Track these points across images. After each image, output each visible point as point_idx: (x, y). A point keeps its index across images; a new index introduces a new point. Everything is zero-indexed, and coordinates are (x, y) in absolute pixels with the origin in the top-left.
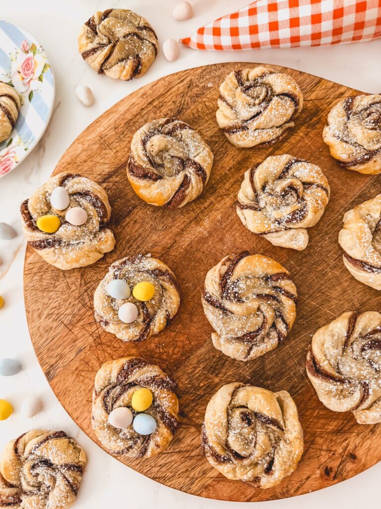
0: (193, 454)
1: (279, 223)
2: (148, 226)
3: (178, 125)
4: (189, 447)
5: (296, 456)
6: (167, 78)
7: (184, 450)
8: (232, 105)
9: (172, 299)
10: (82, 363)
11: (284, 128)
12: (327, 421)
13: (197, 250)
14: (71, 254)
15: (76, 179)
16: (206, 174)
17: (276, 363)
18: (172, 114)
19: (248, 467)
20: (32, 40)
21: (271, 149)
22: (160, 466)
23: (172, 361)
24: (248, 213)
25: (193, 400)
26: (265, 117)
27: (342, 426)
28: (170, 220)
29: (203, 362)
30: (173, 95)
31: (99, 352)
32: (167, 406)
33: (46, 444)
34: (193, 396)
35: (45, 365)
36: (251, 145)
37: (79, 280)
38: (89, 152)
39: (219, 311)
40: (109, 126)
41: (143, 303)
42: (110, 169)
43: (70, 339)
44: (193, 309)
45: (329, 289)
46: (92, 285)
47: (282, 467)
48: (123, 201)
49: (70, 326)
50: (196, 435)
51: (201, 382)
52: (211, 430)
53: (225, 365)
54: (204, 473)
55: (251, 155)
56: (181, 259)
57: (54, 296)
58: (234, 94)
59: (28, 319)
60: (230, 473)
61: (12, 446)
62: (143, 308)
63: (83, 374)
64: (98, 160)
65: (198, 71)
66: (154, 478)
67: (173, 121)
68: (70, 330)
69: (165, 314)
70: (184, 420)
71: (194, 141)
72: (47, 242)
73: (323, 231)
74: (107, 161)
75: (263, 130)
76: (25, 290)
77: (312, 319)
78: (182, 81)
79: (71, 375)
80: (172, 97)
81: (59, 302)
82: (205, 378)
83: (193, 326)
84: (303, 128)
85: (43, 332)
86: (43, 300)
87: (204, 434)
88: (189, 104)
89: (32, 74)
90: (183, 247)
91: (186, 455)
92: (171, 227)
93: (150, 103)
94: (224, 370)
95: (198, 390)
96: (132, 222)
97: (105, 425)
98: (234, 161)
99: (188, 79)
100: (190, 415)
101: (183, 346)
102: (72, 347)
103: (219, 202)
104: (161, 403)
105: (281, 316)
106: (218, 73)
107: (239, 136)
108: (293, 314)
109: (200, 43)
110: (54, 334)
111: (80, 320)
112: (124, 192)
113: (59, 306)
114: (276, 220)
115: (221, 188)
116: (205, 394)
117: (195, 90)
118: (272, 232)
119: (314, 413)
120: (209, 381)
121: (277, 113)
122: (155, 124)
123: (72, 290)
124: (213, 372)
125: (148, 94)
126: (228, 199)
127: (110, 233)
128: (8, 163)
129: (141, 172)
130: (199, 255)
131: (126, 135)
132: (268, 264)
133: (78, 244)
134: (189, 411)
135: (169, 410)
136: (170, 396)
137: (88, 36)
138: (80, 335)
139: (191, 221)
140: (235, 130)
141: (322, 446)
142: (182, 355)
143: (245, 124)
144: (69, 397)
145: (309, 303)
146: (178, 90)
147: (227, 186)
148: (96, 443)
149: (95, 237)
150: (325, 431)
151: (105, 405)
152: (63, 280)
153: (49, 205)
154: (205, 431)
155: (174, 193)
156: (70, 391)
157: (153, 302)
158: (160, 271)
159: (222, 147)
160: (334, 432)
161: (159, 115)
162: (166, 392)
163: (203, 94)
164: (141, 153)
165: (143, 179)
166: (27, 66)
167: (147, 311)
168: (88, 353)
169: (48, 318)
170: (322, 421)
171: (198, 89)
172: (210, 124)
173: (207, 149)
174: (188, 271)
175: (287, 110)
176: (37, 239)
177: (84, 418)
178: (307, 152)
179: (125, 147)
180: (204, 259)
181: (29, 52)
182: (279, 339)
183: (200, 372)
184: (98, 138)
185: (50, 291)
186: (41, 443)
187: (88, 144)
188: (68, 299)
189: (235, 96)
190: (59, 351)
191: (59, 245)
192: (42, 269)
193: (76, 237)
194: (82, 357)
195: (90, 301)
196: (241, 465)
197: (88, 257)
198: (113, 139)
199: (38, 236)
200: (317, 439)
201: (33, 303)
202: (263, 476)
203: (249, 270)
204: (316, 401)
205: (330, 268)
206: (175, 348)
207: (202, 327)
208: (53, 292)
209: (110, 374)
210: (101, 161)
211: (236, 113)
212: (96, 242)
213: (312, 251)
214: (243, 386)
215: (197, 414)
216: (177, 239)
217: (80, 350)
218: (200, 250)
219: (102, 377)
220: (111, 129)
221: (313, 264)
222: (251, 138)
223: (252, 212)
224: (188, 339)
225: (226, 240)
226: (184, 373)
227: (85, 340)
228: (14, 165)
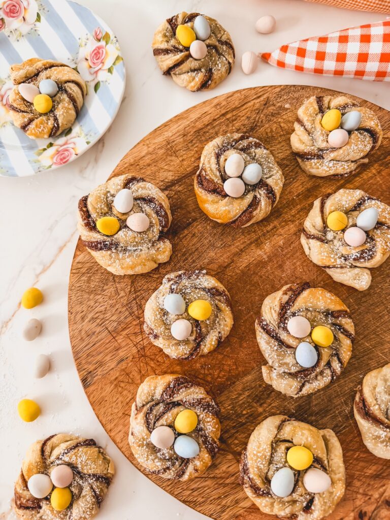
0: (228, 481)
1: (345, 260)
2: (206, 242)
3: (253, 143)
4: (224, 474)
5: (336, 497)
6: (244, 92)
7: (219, 476)
8: (309, 131)
9: (226, 321)
10: (122, 373)
11: (358, 163)
12: (367, 465)
13: (254, 273)
14: (128, 260)
15: (141, 184)
16: (275, 198)
17: (323, 400)
18: (245, 130)
19: (286, 503)
20: (106, 29)
21: (342, 182)
22: (192, 490)
23: (216, 384)
24: (314, 243)
25: (234, 427)
26: (344, 151)
27: (381, 471)
28: (230, 238)
29: (248, 390)
30: (248, 110)
31: (142, 365)
32: (210, 431)
33: (76, 450)
34: (234, 423)
35: (82, 371)
36: (324, 174)
37: (129, 287)
38: (154, 156)
39: (274, 341)
40: (178, 132)
41: (197, 321)
42: (173, 177)
43: (112, 347)
44: (243, 334)
45: (385, 332)
46: (142, 294)
47: (321, 507)
48: (183, 212)
49: (114, 333)
50: (233, 463)
51: (244, 410)
52: (254, 462)
53: (271, 395)
54: (237, 502)
55: (321, 184)
56: (237, 280)
57: (101, 300)
58: (313, 120)
59: (70, 320)
60: (267, 507)
61: (39, 447)
62: (197, 327)
63: (122, 385)
64: (162, 166)
65: (276, 89)
66: (184, 502)
67: (248, 138)
68: (114, 338)
69: (217, 335)
70: (222, 446)
71: (268, 162)
72: (104, 244)
73: (385, 273)
74: (171, 169)
75: (338, 162)
76: (70, 290)
77: (364, 360)
78: (259, 97)
79: (109, 385)
80: (247, 112)
81: (105, 306)
82: (249, 406)
83: (242, 352)
84: (376, 166)
85: (85, 336)
86: (88, 303)
87: (245, 465)
88: (264, 122)
89: (102, 64)
90: (241, 268)
91: (220, 481)
92: (230, 246)
93: (224, 115)
94: (269, 401)
95: (240, 417)
96: (190, 235)
97: (145, 442)
98: (303, 187)
99: (265, 96)
100: (229, 442)
101: (230, 370)
102: (114, 355)
103: (283, 227)
104: (205, 427)
105: (337, 355)
106: (296, 95)
107: (314, 164)
108: (349, 353)
109: (281, 60)
110: (96, 340)
111: (125, 328)
112: (185, 203)
113: (105, 311)
114: (342, 256)
115: (286, 213)
116: (246, 422)
117: (271, 109)
118: (337, 268)
119: (355, 455)
120: (253, 409)
121: (356, 148)
122: (229, 138)
123: (120, 296)
124: (258, 401)
125: (222, 105)
126: (292, 226)
127: (169, 243)
128: (66, 153)
129: (212, 188)
130: (256, 279)
131: (194, 144)
132: (331, 299)
133: (135, 251)
134: (229, 438)
135: (211, 435)
136: (215, 421)
137: (166, 33)
138: (124, 344)
139: (251, 243)
140: (310, 157)
141: (359, 489)
142: (227, 379)
143: (320, 153)
144: (104, 407)
145: (362, 344)
146: (254, 105)
147: (293, 212)
148: (128, 458)
149: (153, 245)
150: (364, 475)
151: (147, 422)
152: (112, 285)
153: (110, 206)
154: (246, 462)
155: (241, 212)
156: (106, 401)
157: (208, 322)
158: (217, 290)
159: (292, 171)
160: (373, 476)
161: (231, 128)
162: (211, 417)
163: (279, 114)
164: (214, 166)
165: (212, 194)
166: (97, 54)
167: (200, 330)
168: (130, 364)
169: (91, 322)
170: (361, 464)
171: (275, 108)
172: (283, 146)
173: (280, 172)
174: (243, 294)
175: (365, 146)
176: (93, 240)
177: (118, 431)
178: (378, 190)
179: (192, 156)
180: (260, 284)
181: (101, 40)
182: (332, 377)
183: (245, 399)
184: (165, 143)
185: (96, 294)
186: (71, 449)
187: (153, 147)
188: (115, 305)
189: (314, 123)
190: (99, 358)
191: (116, 249)
192: (91, 270)
193: (135, 243)
194: (123, 367)
195: (138, 310)
196: (280, 500)
197: (144, 265)
198: (181, 146)
199: (95, 237)
200: (355, 481)
201: (78, 304)
202: (301, 514)
203: (311, 303)
204: (358, 443)
205: (387, 311)
206: (221, 371)
207: (251, 353)
208: (100, 296)
209: (154, 390)
210: (166, 167)
211: (313, 140)
212: (154, 251)
213: (373, 291)
214: (288, 420)
215: (236, 442)
216: (235, 259)
217: (122, 360)
218: (257, 274)
219: (146, 391)
220: (180, 135)
221: (372, 305)
222: (325, 168)
223: (319, 243)
224: (235, 364)
225: (286, 267)
226: (228, 398)
227: (128, 350)
228: (73, 157)
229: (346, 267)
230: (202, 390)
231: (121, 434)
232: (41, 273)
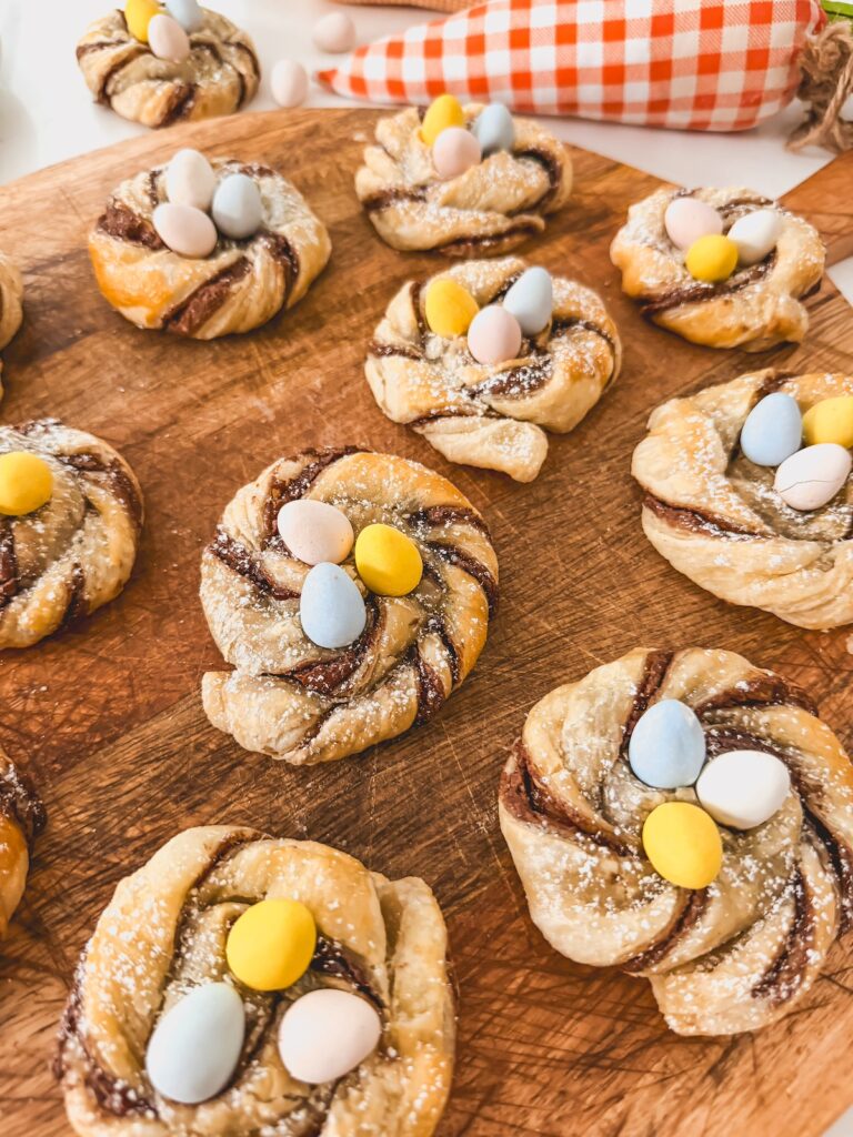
0: (26, 1089)
1: (473, 396)
2: (109, 377)
5: (412, 1116)
8: (396, 156)
11: (516, 221)
12: (556, 1018)
13: (232, 449)
16: (298, 268)
17: (402, 790)
23: (54, 743)
24: (393, 365)
27: (606, 1042)
28: (178, 371)
29: (157, 760)
30: (267, 142)
34: (90, 868)
38: (21, 214)
39: (243, 582)
40: (92, 174)
42: (57, 250)
45: (598, 593)
48: (64, 316)
51: (132, 825)
52: (102, 966)
53: (232, 777)
64: (35, 231)
69: (68, 572)
70: (34, 952)
73: (595, 451)
74: (57, 235)
75: (462, 210)
77: (538, 670)
78: (295, 124)
80: (265, 146)
82: (150, 811)
83: (159, 648)
84: (567, 239)
88: (302, 162)
90: (195, 437)
92: (174, 386)
94: (223, 794)
95: (114, 849)
96: (69, 363)
98: (383, 274)
99: (310, 123)
100: (62, 936)
101: (108, 701)
103: (324, 350)
105: (441, 630)
108: (475, 620)
109: (357, 75)
112: (75, 298)
114: (464, 386)
118: (450, 415)
119: (512, 980)
120: (162, 823)
121: (501, 174)
124: (184, 795)
129: (124, 224)
134: (62, 920)
140: (394, 201)
141: (525, 1114)
142: (93, 729)
143: (420, 191)
145: (532, 624)
146: (281, 136)
147: (355, 321)
150: (544, 1057)
154: (81, 975)
155: (198, 284)
157: (40, 528)
158: (95, 459)
159: (359, 245)
160: (577, 1062)
163: (338, 150)
165: (124, 241)
167: (11, 548)
170: (536, 1015)
171: (330, 141)
173: (316, 220)
174: (190, 497)
175: (526, 176)
182: (423, 692)
183: (140, 789)
184: (55, 192)
187: (25, 198)
189: (407, 143)
200: (510, 1082)
203: (363, 480)
204: (523, 939)
205: (605, 541)
206: (77, 704)
207: (187, 653)
210: (45, 233)
211: (403, 170)
213: (560, 493)
214: (269, 839)
216: (182, 415)
218: (240, 451)
221: (558, 525)
222: (430, 220)
223: (403, 360)
224: (129, 682)
226: (84, 786)
229: (474, 414)
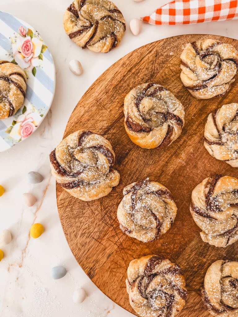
0: (196, 308)
1: (237, 153)
2: (142, 163)
3: (158, 88)
4: (193, 304)
6: (139, 50)
7: (190, 306)
8: (193, 70)
10: (112, 263)
11: (230, 84)
13: (179, 175)
14: (93, 191)
15: (91, 136)
16: (182, 123)
18: (147, 78)
20: (28, 26)
23: (174, 253)
24: (215, 147)
25: (191, 275)
26: (220, 79)
28: (157, 156)
29: (194, 250)
30: (145, 63)
32: (180, 285)
34: (191, 273)
35: (86, 269)
36: (209, 97)
37: (100, 207)
38: (90, 113)
39: (207, 219)
40: (102, 91)
42: (108, 124)
43: (101, 249)
44: (183, 217)
46: (109, 209)
48: (121, 147)
49: (99, 240)
50: (196, 297)
51: (195, 263)
53: (209, 250)
55: (207, 104)
56: (169, 183)
57: (84, 220)
58: (194, 61)
59: (67, 239)
63: (115, 270)
64: (98, 119)
65: (160, 43)
67: (153, 85)
68: (100, 243)
71: (172, 100)
72: (74, 184)
74: (104, 119)
75: (217, 87)
76: (61, 219)
78: (150, 52)
79: (106, 272)
80: (145, 64)
81: (88, 224)
82: (197, 260)
83: (185, 228)
85: (80, 247)
86: (76, 225)
87: (206, 298)
88: (159, 69)
89: (32, 54)
90: (169, 174)
91: (191, 309)
92: (158, 161)
93: (130, 71)
94: (209, 253)
95: (193, 268)
96: (130, 161)
98: (196, 109)
99: (154, 50)
100: (191, 285)
101: (180, 242)
102: (103, 253)
103: (190, 139)
104: (176, 284)
106: (175, 44)
107: (202, 92)
109: (158, 20)
110: (89, 247)
111: (105, 234)
112: (120, 140)
113: (89, 227)
114: (235, 151)
115: (190, 129)
116: (198, 270)
117: (161, 58)
118: (234, 159)
120: (200, 261)
121: (228, 74)
122: (140, 89)
123: (96, 214)
124: (202, 255)
125: (126, 64)
126: (196, 137)
127: (117, 173)
129: (139, 128)
130: (181, 179)
131: (115, 97)
132: (235, 183)
133: (95, 184)
135: (181, 287)
136: (181, 278)
137: (71, 20)
138: (107, 245)
139: (172, 156)
140: (198, 88)
142: (180, 248)
143: (205, 83)
144: (107, 287)
146: (148, 59)
147: (194, 127)
148: (131, 313)
149: (107, 176)
151: (141, 292)
152: (88, 208)
153: (71, 156)
155: (163, 139)
156: (107, 283)
159: (186, 99)
161: (137, 79)
162: (178, 277)
163: (167, 61)
164: (137, 114)
165: (140, 133)
166: (27, 47)
168: (116, 256)
169: (82, 237)
171: (163, 57)
172: (176, 83)
173: (181, 104)
174: (175, 191)
175: (233, 71)
177: (120, 298)
179: (116, 106)
180: (185, 182)
181: (27, 35)
183: (194, 257)
184: (95, 101)
185: (79, 218)
187: (88, 106)
188: (94, 221)
189: (195, 63)
190: (94, 258)
191: (82, 185)
192: (71, 202)
193: (95, 179)
194: (112, 259)
195: (110, 220)
198: (106, 101)
201: (69, 227)
203: (224, 189)
206: (174, 244)
207: (191, 228)
208: (82, 218)
209: (138, 270)
210: (100, 119)
211: (197, 76)
212: (109, 181)
214: (225, 263)
215: (195, 283)
216: (164, 169)
217: (110, 255)
218: (181, 175)
219: (133, 273)
220: (103, 93)
222: (210, 93)
223: (218, 147)
224: (182, 237)
225: (199, 166)
226: (183, 259)
227: (112, 248)
228: (35, 128)
230: (168, 261)
231: (123, 300)
232: (36, 212)
